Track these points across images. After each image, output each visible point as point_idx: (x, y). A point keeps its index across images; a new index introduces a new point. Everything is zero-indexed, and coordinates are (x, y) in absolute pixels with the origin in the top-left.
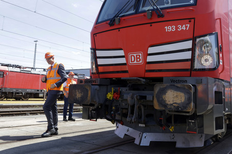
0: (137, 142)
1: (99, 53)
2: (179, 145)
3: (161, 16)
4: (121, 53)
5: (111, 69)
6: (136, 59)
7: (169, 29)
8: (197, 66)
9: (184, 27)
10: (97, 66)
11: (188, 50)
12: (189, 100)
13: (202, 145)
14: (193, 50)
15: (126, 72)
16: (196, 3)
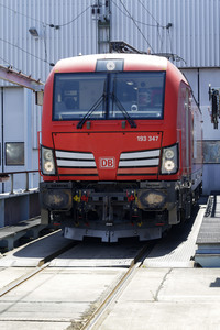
2: (142, 239)
4: (91, 156)
6: (107, 163)
7: (141, 138)
8: (163, 171)
9: (153, 138)
10: (57, 167)
11: (157, 157)
13: (160, 237)
14: (160, 157)
15: (95, 175)
16: (162, 118)
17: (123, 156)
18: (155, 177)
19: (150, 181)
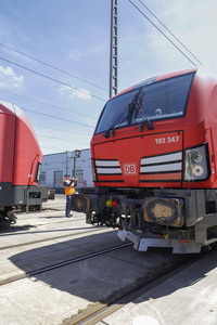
0: (135, 247)
1: (98, 163)
3: (151, 128)
4: (117, 163)
5: (110, 178)
6: (130, 170)
7: (159, 141)
8: (188, 177)
9: (174, 139)
10: (97, 175)
11: (179, 161)
12: (176, 214)
13: (199, 251)
14: (183, 161)
15: (122, 181)
16: (184, 115)
17: (143, 161)
18: (179, 184)
19: (174, 188)
